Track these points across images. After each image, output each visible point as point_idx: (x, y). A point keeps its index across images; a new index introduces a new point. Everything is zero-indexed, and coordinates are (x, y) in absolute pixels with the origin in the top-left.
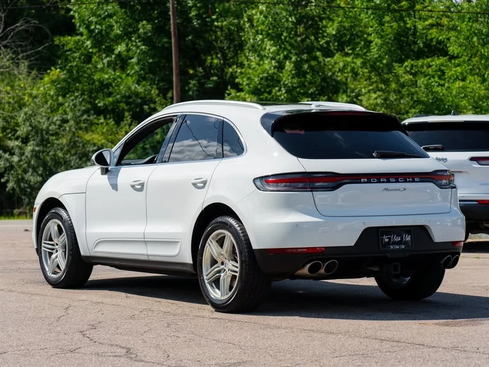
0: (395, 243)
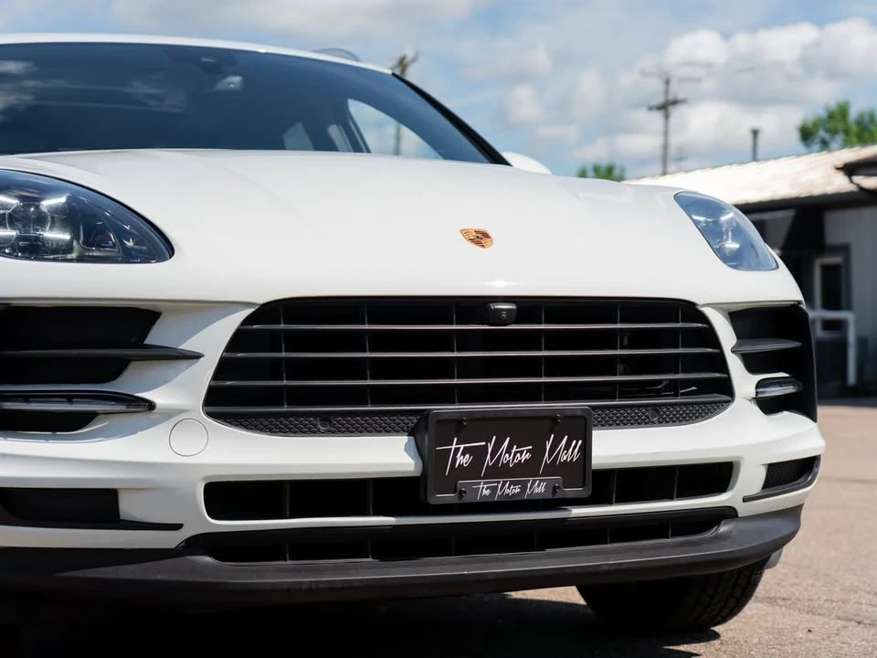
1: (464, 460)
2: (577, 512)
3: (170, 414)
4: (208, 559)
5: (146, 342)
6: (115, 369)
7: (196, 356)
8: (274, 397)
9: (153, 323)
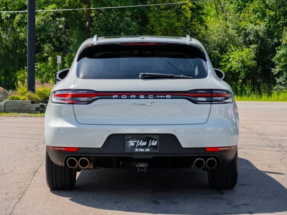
0: (140, 147)
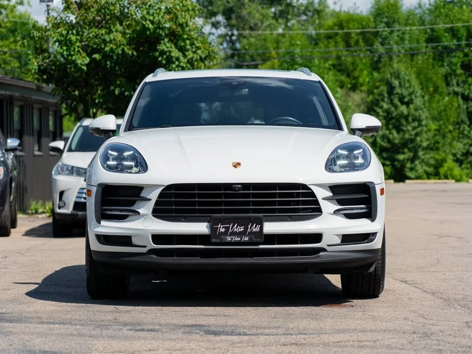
1: (223, 230)
2: (261, 246)
3: (144, 215)
4: (154, 256)
5: (141, 195)
6: (133, 203)
7: (150, 200)
8: (170, 211)
9: (142, 190)
